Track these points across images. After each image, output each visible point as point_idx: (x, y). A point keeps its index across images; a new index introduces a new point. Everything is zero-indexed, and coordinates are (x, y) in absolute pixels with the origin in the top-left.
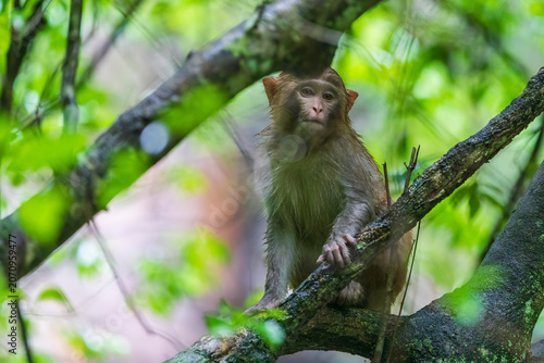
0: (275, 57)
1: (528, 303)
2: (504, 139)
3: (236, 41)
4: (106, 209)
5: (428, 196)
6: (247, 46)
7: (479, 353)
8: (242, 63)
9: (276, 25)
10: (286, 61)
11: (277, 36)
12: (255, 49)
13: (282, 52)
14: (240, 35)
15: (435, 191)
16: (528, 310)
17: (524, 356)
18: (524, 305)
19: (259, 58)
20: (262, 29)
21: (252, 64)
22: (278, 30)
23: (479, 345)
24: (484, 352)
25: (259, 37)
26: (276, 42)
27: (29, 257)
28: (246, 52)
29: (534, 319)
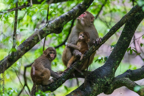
0: (51, 31)
1: (114, 68)
2: (106, 40)
3: (44, 28)
4: (21, 58)
5: (93, 50)
6: (46, 29)
7: (104, 77)
8: (45, 32)
9: (51, 25)
10: (53, 31)
11: (51, 27)
12: (47, 29)
13: (52, 30)
14: (45, 27)
15: (94, 49)
16: (114, 69)
17: (113, 78)
18: (113, 69)
19: (48, 31)
20: (48, 26)
21: (47, 32)
22: (51, 26)
23: (104, 76)
24: (105, 77)
25: (48, 27)
26: (51, 28)
27: (7, 66)
28: (46, 30)
29: (115, 71)
